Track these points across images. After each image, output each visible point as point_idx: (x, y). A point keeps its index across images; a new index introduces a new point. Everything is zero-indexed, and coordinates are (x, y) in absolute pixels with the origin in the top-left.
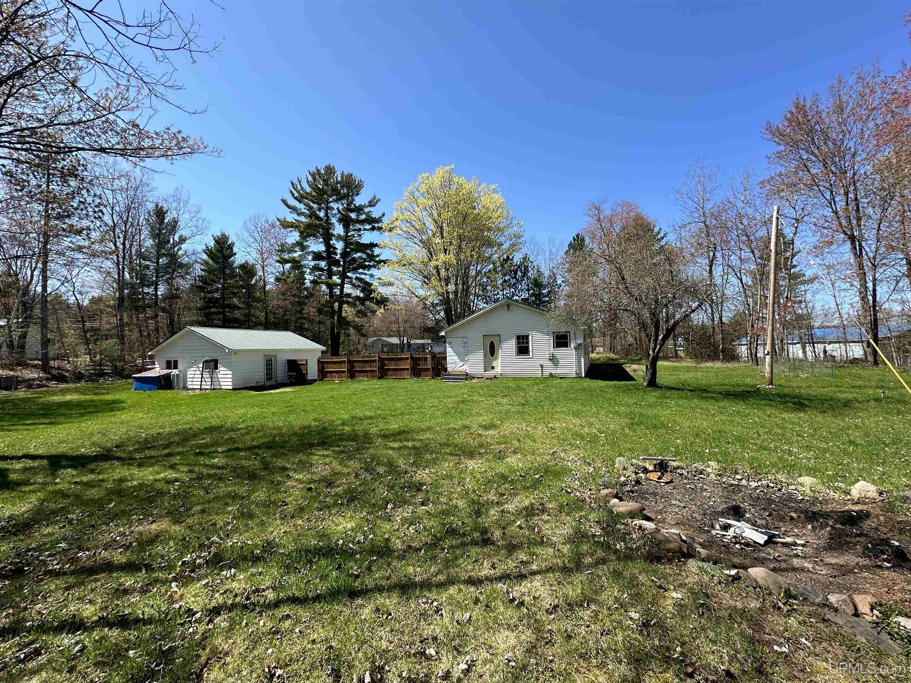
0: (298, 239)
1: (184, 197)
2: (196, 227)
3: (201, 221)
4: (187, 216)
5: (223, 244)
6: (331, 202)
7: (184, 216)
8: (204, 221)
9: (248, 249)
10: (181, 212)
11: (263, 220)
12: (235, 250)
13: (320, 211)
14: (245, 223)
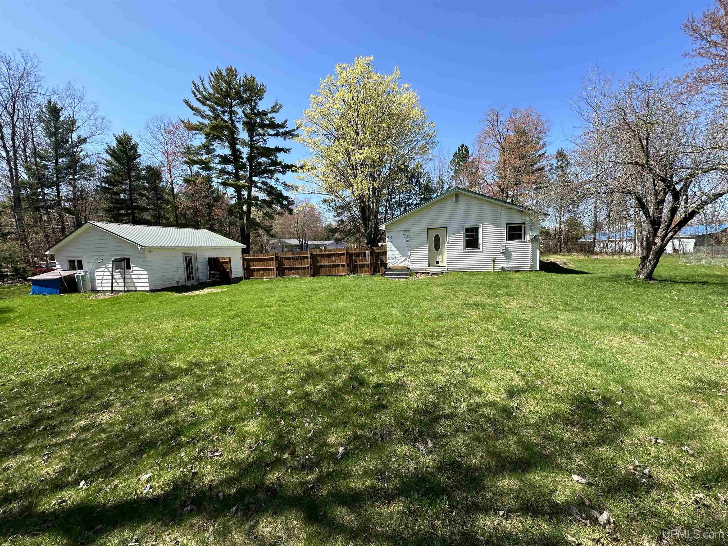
0: (204, 141)
1: (78, 94)
2: (95, 125)
3: (99, 120)
4: (84, 114)
5: (126, 145)
6: (235, 105)
7: (80, 113)
8: (103, 119)
9: (153, 150)
10: (76, 109)
11: (166, 121)
12: (139, 151)
13: (224, 115)
14: (148, 124)
